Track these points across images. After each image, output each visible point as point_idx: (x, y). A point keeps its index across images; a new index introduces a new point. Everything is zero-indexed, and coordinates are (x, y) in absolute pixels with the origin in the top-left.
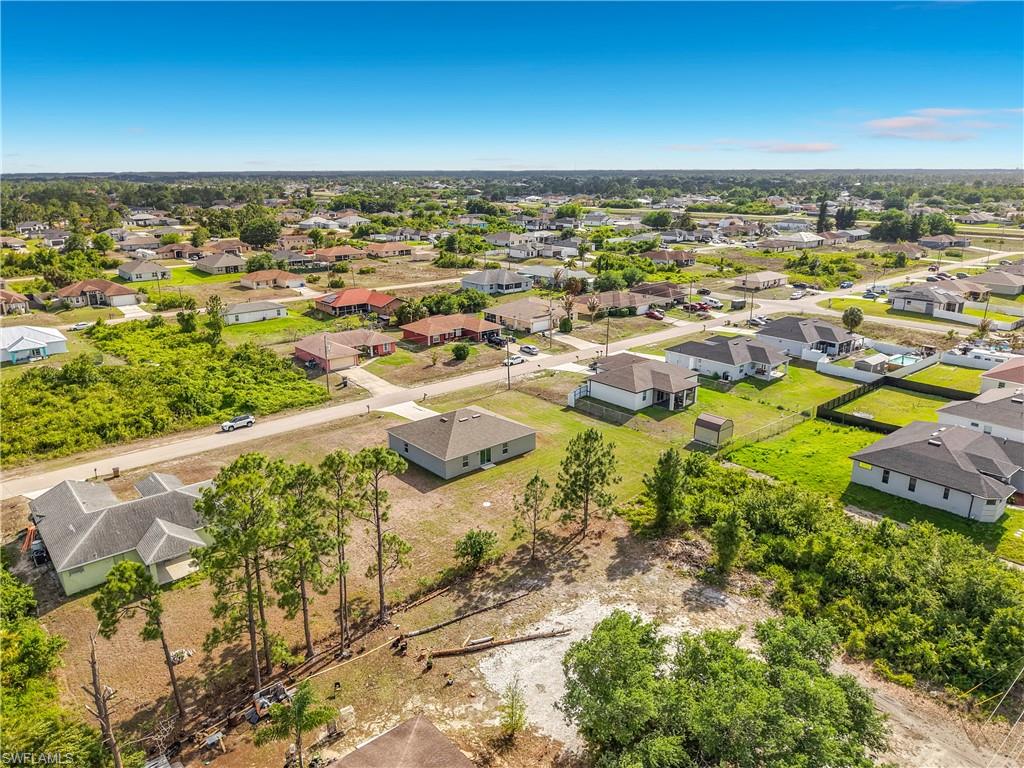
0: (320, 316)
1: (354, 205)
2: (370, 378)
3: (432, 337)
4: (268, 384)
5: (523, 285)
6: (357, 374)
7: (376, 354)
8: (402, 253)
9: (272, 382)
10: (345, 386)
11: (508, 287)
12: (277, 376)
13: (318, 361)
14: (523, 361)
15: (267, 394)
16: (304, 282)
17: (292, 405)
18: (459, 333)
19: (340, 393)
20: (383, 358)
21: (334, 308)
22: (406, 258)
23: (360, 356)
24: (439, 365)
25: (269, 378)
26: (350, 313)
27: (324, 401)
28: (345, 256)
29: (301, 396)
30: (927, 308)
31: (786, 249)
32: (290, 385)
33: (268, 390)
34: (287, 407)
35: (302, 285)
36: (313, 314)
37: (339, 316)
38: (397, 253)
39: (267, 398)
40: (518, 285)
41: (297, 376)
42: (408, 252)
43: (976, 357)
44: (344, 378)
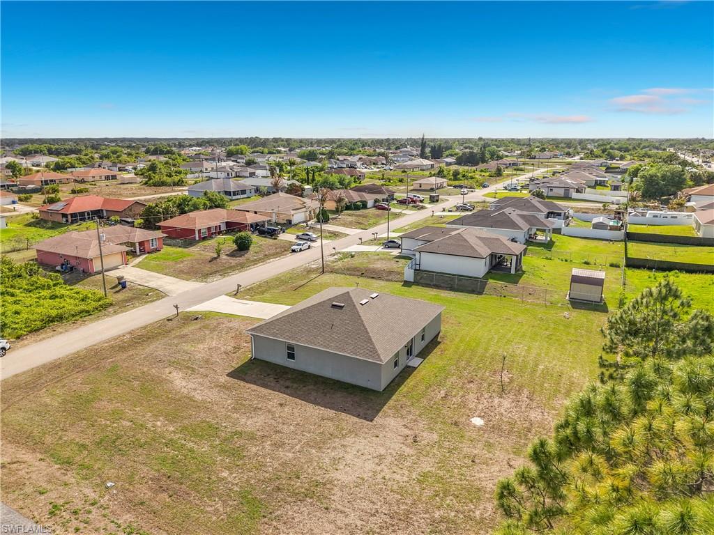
0: (50, 225)
1: (41, 151)
2: (152, 277)
3: (199, 231)
4: (13, 295)
5: (248, 192)
6: (132, 273)
7: (143, 252)
8: (107, 178)
9: (17, 291)
10: (124, 287)
11: (235, 194)
12: (23, 283)
13: (73, 263)
14: (309, 247)
15: (17, 307)
16: (16, 199)
17: (60, 318)
18: (223, 228)
19: (120, 296)
20: (154, 255)
21: (65, 215)
22: (114, 182)
23: (128, 253)
24: (223, 257)
25: (12, 287)
26: (84, 220)
27: (104, 307)
28: (51, 181)
29: (69, 305)
30: (565, 193)
31: (415, 169)
32: (44, 293)
33: (15, 303)
34: (52, 321)
35: (14, 202)
36: (37, 224)
37: (72, 223)
38: (103, 178)
39: (17, 313)
40: (243, 192)
41: (51, 283)
42: (114, 177)
43: (654, 217)
44: (120, 279)
